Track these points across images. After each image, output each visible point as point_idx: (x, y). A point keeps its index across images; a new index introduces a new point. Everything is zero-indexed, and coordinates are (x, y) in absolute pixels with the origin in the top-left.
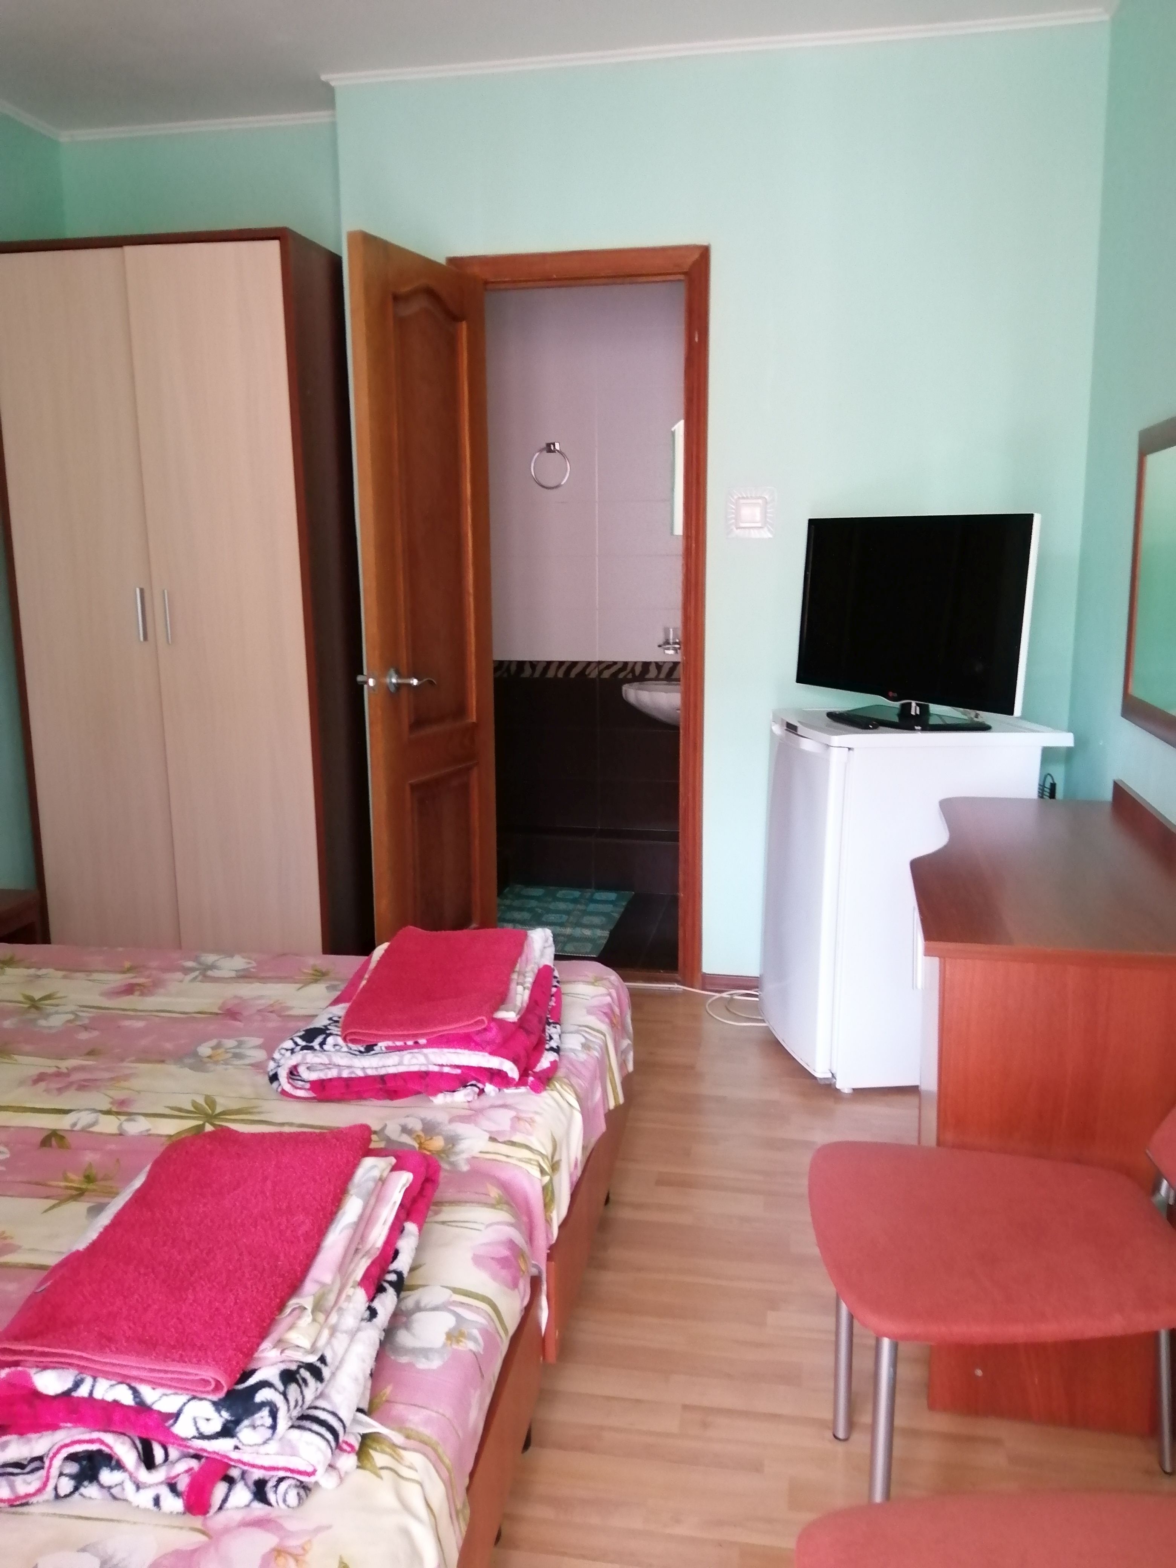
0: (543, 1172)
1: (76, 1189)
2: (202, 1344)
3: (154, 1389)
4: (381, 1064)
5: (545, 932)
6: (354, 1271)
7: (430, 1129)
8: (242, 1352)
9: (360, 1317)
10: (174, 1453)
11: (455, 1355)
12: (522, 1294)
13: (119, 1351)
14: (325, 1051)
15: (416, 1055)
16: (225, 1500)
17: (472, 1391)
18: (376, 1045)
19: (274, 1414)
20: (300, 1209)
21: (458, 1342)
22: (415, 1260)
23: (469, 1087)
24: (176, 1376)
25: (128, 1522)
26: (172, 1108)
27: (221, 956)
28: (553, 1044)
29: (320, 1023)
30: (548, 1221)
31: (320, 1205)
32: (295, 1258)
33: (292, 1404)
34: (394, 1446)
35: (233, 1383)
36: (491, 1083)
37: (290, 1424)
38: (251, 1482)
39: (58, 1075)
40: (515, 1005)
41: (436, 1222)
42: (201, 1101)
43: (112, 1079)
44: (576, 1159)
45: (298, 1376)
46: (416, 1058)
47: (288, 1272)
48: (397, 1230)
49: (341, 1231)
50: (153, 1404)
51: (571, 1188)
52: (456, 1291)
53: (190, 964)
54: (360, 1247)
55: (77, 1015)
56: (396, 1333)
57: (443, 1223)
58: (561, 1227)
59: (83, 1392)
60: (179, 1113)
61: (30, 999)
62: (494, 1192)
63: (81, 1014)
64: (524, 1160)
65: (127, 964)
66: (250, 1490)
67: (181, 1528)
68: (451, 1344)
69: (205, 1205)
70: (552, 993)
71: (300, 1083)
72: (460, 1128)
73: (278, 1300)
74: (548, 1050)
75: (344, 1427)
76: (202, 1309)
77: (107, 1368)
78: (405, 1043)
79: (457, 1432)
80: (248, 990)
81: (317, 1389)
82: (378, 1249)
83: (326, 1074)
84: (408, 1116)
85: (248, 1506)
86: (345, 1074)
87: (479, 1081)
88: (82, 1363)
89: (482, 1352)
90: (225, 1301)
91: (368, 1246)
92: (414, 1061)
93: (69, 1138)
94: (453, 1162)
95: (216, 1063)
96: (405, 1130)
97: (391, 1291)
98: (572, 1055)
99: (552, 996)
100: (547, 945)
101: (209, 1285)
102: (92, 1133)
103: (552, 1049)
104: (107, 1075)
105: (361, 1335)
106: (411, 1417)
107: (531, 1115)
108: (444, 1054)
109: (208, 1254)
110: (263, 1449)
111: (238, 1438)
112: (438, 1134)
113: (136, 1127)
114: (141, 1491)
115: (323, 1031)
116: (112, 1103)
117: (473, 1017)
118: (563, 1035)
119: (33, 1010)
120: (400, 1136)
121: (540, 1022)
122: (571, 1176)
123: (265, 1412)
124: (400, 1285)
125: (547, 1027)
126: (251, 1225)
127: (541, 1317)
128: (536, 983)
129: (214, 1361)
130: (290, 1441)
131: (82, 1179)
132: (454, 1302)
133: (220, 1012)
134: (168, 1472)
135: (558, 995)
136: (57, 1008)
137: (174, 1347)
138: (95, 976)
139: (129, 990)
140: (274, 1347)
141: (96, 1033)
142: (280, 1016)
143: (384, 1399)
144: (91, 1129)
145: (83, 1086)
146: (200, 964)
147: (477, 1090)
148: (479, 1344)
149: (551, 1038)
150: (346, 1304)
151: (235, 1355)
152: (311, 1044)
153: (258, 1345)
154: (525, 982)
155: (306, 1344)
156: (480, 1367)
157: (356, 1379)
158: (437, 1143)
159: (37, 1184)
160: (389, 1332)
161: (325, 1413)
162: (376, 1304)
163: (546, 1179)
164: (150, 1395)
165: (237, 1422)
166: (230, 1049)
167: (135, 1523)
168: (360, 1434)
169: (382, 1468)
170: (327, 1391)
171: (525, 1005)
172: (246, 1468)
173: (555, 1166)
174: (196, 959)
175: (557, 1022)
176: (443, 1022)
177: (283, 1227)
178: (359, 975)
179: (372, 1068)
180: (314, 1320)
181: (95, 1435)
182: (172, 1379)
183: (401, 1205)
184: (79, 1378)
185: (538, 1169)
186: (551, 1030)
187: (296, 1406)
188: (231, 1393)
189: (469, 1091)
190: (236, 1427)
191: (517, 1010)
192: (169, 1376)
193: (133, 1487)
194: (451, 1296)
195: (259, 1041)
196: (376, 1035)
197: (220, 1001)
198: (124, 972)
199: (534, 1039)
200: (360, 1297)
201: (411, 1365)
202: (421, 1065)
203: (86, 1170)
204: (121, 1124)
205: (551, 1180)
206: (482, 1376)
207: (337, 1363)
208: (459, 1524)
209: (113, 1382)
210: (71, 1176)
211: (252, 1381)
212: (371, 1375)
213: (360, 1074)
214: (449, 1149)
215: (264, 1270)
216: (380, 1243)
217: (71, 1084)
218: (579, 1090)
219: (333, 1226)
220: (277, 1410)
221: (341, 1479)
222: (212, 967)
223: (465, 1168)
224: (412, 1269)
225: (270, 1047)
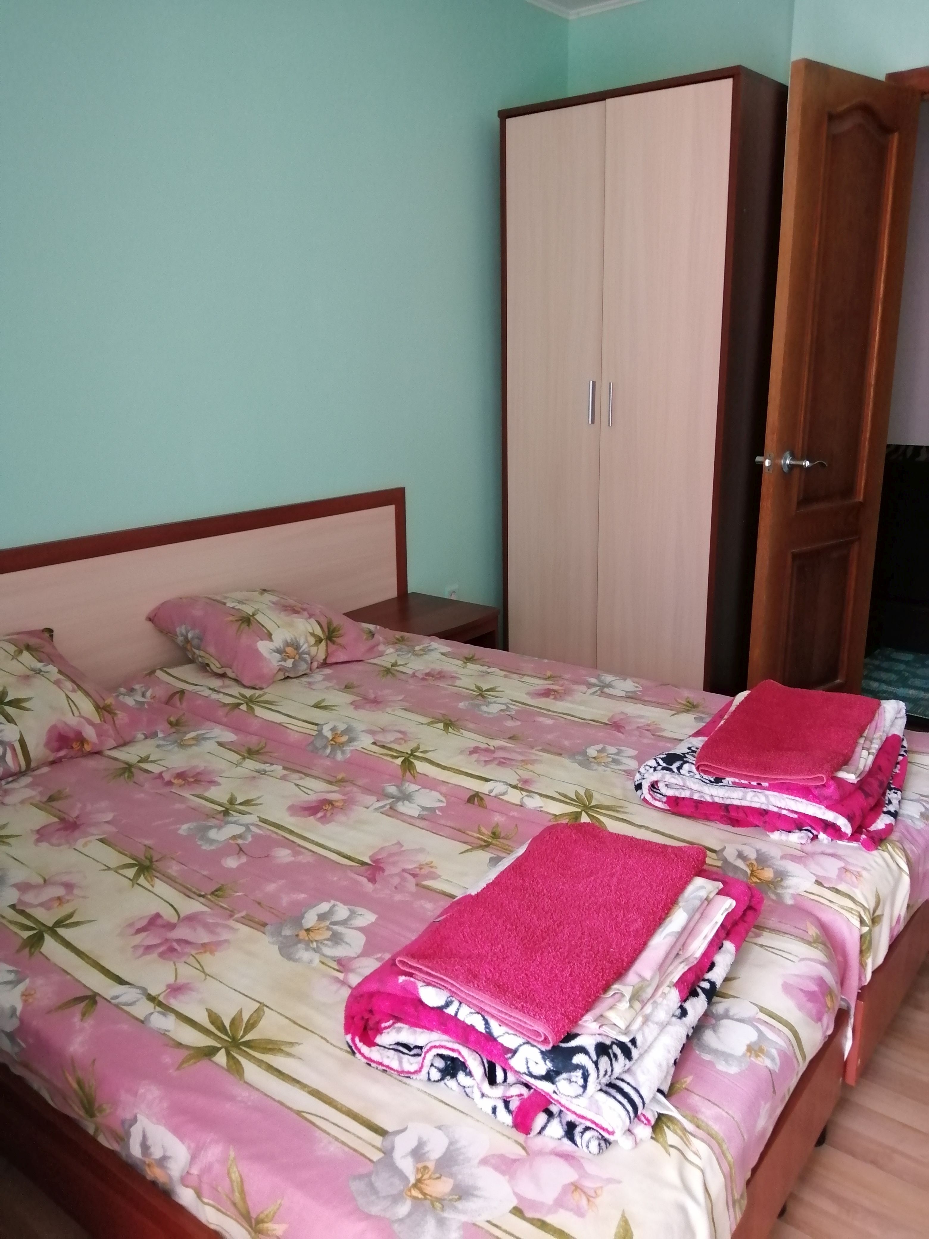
0: (862, 922)
1: (485, 841)
2: (540, 1002)
3: (500, 1025)
4: (726, 795)
5: (898, 705)
6: (672, 973)
7: (762, 860)
8: (568, 1018)
9: (671, 1014)
10: (511, 1078)
11: (752, 1068)
12: (825, 1026)
13: (479, 988)
14: (681, 774)
15: (758, 794)
16: (543, 1128)
17: (763, 1103)
18: (725, 779)
19: (585, 1077)
20: (635, 908)
21: (757, 1056)
22: (730, 972)
23: (804, 831)
24: (517, 1022)
25: (473, 1118)
26: (560, 794)
27: (617, 678)
28: (891, 808)
29: (681, 749)
30: (862, 965)
31: (652, 909)
32: (624, 949)
33: (602, 1073)
34: (684, 1130)
35: (558, 1040)
36: (824, 832)
37: (599, 1088)
38: (564, 1122)
39: (487, 750)
40: (857, 768)
41: (755, 944)
42: (582, 793)
43: (522, 761)
44: (899, 915)
45: (610, 1051)
46: (758, 797)
47: (616, 960)
48: (715, 945)
49: (665, 937)
50: (498, 1037)
51: (890, 940)
52: (762, 1010)
53: (593, 680)
54: (681, 953)
55: (508, 707)
56: (704, 1032)
57: (762, 946)
58: (874, 972)
59: (451, 1011)
60: (564, 799)
61: (479, 688)
62: (813, 931)
63: (511, 706)
64: (845, 908)
65: (549, 673)
66: (563, 1128)
67: (509, 1138)
68: (750, 1056)
69: (564, 884)
70: (899, 761)
71: (658, 795)
72: (790, 866)
73: (604, 982)
74: (885, 813)
75: (644, 1103)
76: (545, 971)
77: (469, 999)
78: (750, 783)
79: (743, 1137)
80: (632, 709)
81: (625, 1065)
82: (696, 958)
83: (681, 794)
84: (745, 844)
85: (560, 1139)
86: (696, 797)
87: (814, 829)
88: (453, 989)
89: (777, 1071)
90: (563, 970)
91: (688, 954)
92: (756, 799)
93: (487, 800)
94: (779, 893)
95: (599, 764)
96: (740, 856)
97: (702, 997)
98: (909, 822)
99: (898, 763)
100: (899, 716)
101: (554, 953)
102: (502, 800)
103: (889, 813)
104: (520, 757)
105: (670, 1028)
106: (703, 1110)
107: (859, 870)
108: (783, 799)
109: (558, 926)
110: (575, 1101)
111: (556, 1086)
112: (769, 866)
113: (533, 803)
114: (484, 1098)
115: (681, 758)
116: (518, 780)
117: (813, 773)
118: (904, 801)
119: (480, 698)
120: (736, 860)
121: (881, 786)
122: (892, 930)
123: (579, 1073)
124: (712, 993)
125: (888, 791)
126: (595, 911)
127: (845, 1044)
128: (881, 750)
129: (545, 1019)
130: (597, 1101)
131: (490, 833)
132: (759, 1019)
133: (608, 723)
134: (504, 1091)
135: (905, 764)
136: (495, 699)
137: (519, 997)
138: (525, 679)
139: (547, 693)
140: (595, 1021)
141: (518, 723)
142: (653, 735)
143: (684, 1086)
144: (501, 797)
145: (503, 763)
146: (601, 682)
147: (811, 836)
148: (776, 1064)
149: (890, 802)
150: (661, 999)
151: (562, 1018)
152: (670, 767)
153: (582, 1016)
154: (870, 748)
155: (622, 1025)
156: (773, 1084)
157: (660, 1066)
158: (768, 874)
159: (459, 830)
160: (698, 1029)
161: (629, 1087)
162: (687, 1005)
163: (865, 929)
164: (497, 1030)
165: (558, 1073)
166: (612, 754)
167: (478, 1121)
168: (657, 1112)
169: (672, 1146)
170: (634, 1068)
171: (867, 769)
172: (563, 1109)
173: (875, 920)
174: (598, 677)
175: (899, 788)
176: (785, 772)
177: (619, 920)
178: (720, 715)
179: (719, 797)
180: (631, 1006)
181: (456, 1046)
182: (514, 1023)
183: (722, 926)
184: (449, 999)
185: (859, 919)
186: (891, 795)
187: (605, 1075)
188: (555, 1048)
189: (803, 835)
190: (556, 1077)
191: (858, 773)
192: (512, 1019)
193: (479, 1095)
194: (757, 1013)
195: (634, 753)
196: (724, 771)
197: (610, 715)
198: (546, 679)
199: (872, 801)
200: (674, 997)
201: (711, 1063)
202: (762, 803)
203: (494, 828)
204: (522, 798)
205: (870, 931)
206: (774, 1092)
207: (646, 1048)
208: (735, 1211)
209: (473, 1011)
210: (483, 830)
211: (573, 1043)
212: (675, 1063)
213: (709, 799)
214: (777, 882)
215: (598, 952)
216: (698, 954)
217: (495, 759)
218: (911, 855)
219: (661, 930)
220: (588, 1075)
221: (636, 1143)
222: (609, 686)
223: (789, 901)
224: (727, 980)
225: (641, 760)
